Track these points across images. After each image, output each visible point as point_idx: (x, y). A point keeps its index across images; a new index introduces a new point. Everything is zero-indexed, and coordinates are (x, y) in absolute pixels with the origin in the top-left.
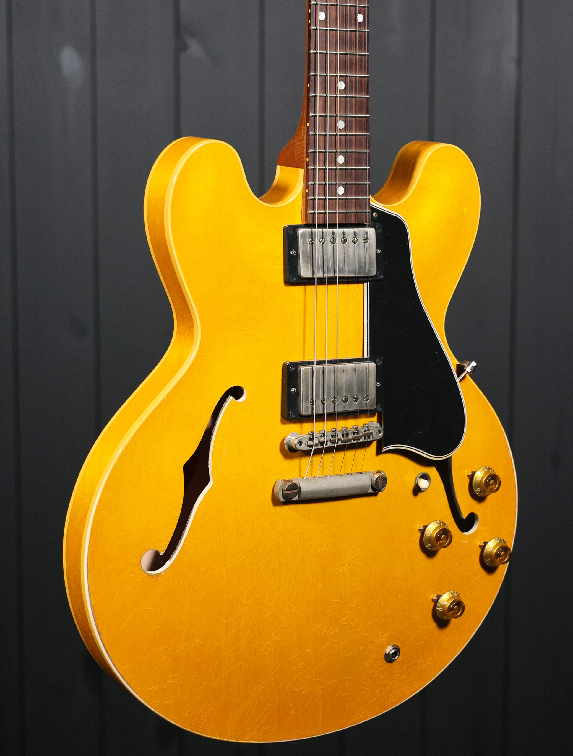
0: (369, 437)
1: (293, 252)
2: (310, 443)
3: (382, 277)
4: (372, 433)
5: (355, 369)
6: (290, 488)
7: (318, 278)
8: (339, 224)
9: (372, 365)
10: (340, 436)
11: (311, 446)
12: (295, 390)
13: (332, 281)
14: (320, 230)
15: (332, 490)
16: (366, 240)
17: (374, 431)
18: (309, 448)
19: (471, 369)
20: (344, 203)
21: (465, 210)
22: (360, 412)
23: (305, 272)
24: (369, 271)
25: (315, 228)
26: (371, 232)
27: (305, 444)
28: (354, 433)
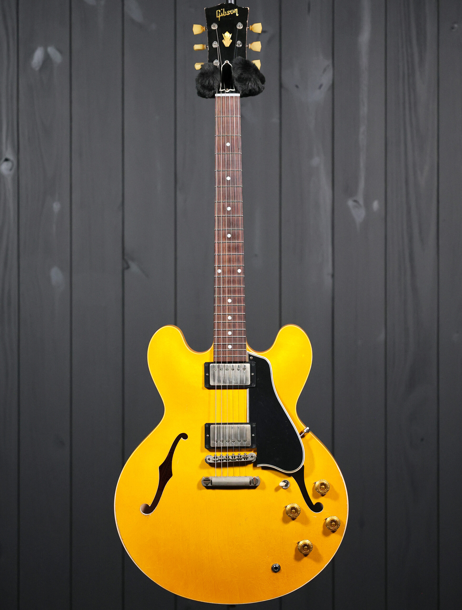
0: (247, 459)
1: (207, 374)
2: (214, 459)
3: (255, 386)
4: (248, 458)
5: (239, 428)
6: (206, 480)
7: (217, 386)
8: (222, 362)
9: (249, 426)
10: (231, 458)
11: (215, 461)
12: (208, 436)
13: (224, 387)
14: (218, 364)
15: (228, 483)
16: (244, 369)
17: (249, 456)
18: (214, 462)
19: (306, 431)
20: (230, 352)
21: (303, 356)
22: (240, 447)
23: (212, 383)
24: (246, 383)
25: (221, 363)
26: (248, 366)
27: (212, 460)
28: (238, 457)
